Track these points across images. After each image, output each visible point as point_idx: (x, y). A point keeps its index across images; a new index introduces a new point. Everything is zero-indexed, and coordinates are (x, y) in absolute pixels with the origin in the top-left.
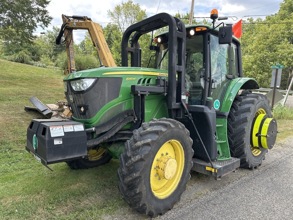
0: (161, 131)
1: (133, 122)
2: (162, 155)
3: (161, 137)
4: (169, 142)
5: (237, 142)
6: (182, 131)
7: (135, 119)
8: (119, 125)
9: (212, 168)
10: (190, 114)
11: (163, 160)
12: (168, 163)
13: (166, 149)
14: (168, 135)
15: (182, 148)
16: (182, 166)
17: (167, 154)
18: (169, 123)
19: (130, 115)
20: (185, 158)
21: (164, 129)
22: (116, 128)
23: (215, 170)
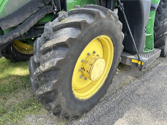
0: (85, 23)
1: (52, 13)
2: (88, 54)
3: (85, 32)
4: (98, 39)
5: (160, 34)
6: (114, 24)
7: (54, 8)
8: (33, 18)
9: (139, 60)
10: (122, 4)
11: (90, 61)
12: (95, 64)
13: (93, 46)
14: (96, 30)
15: (112, 44)
16: (110, 63)
17: (94, 52)
18: (97, 10)
19: (48, 3)
20: (114, 55)
21: (89, 20)
22: (29, 21)
23: (141, 63)
